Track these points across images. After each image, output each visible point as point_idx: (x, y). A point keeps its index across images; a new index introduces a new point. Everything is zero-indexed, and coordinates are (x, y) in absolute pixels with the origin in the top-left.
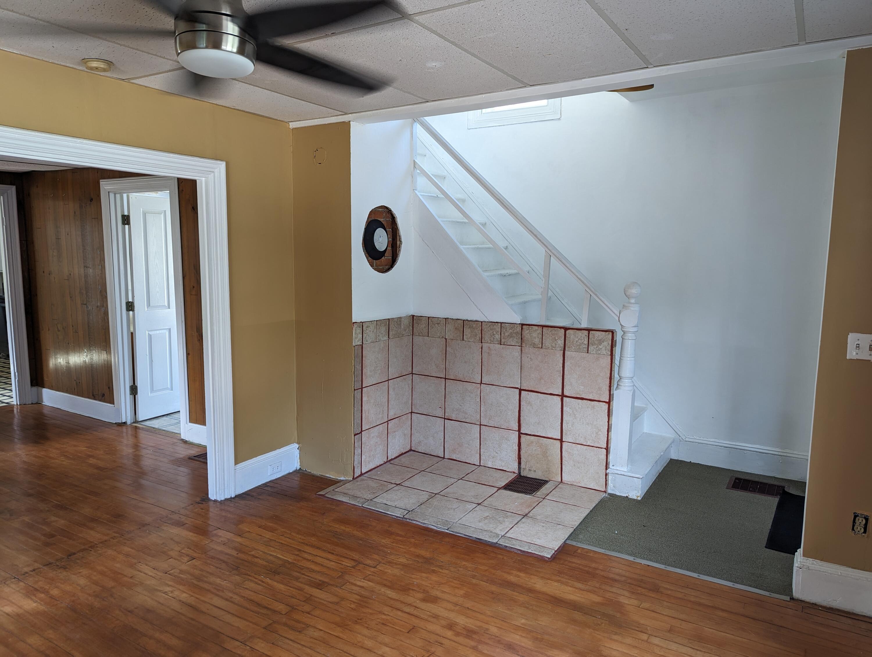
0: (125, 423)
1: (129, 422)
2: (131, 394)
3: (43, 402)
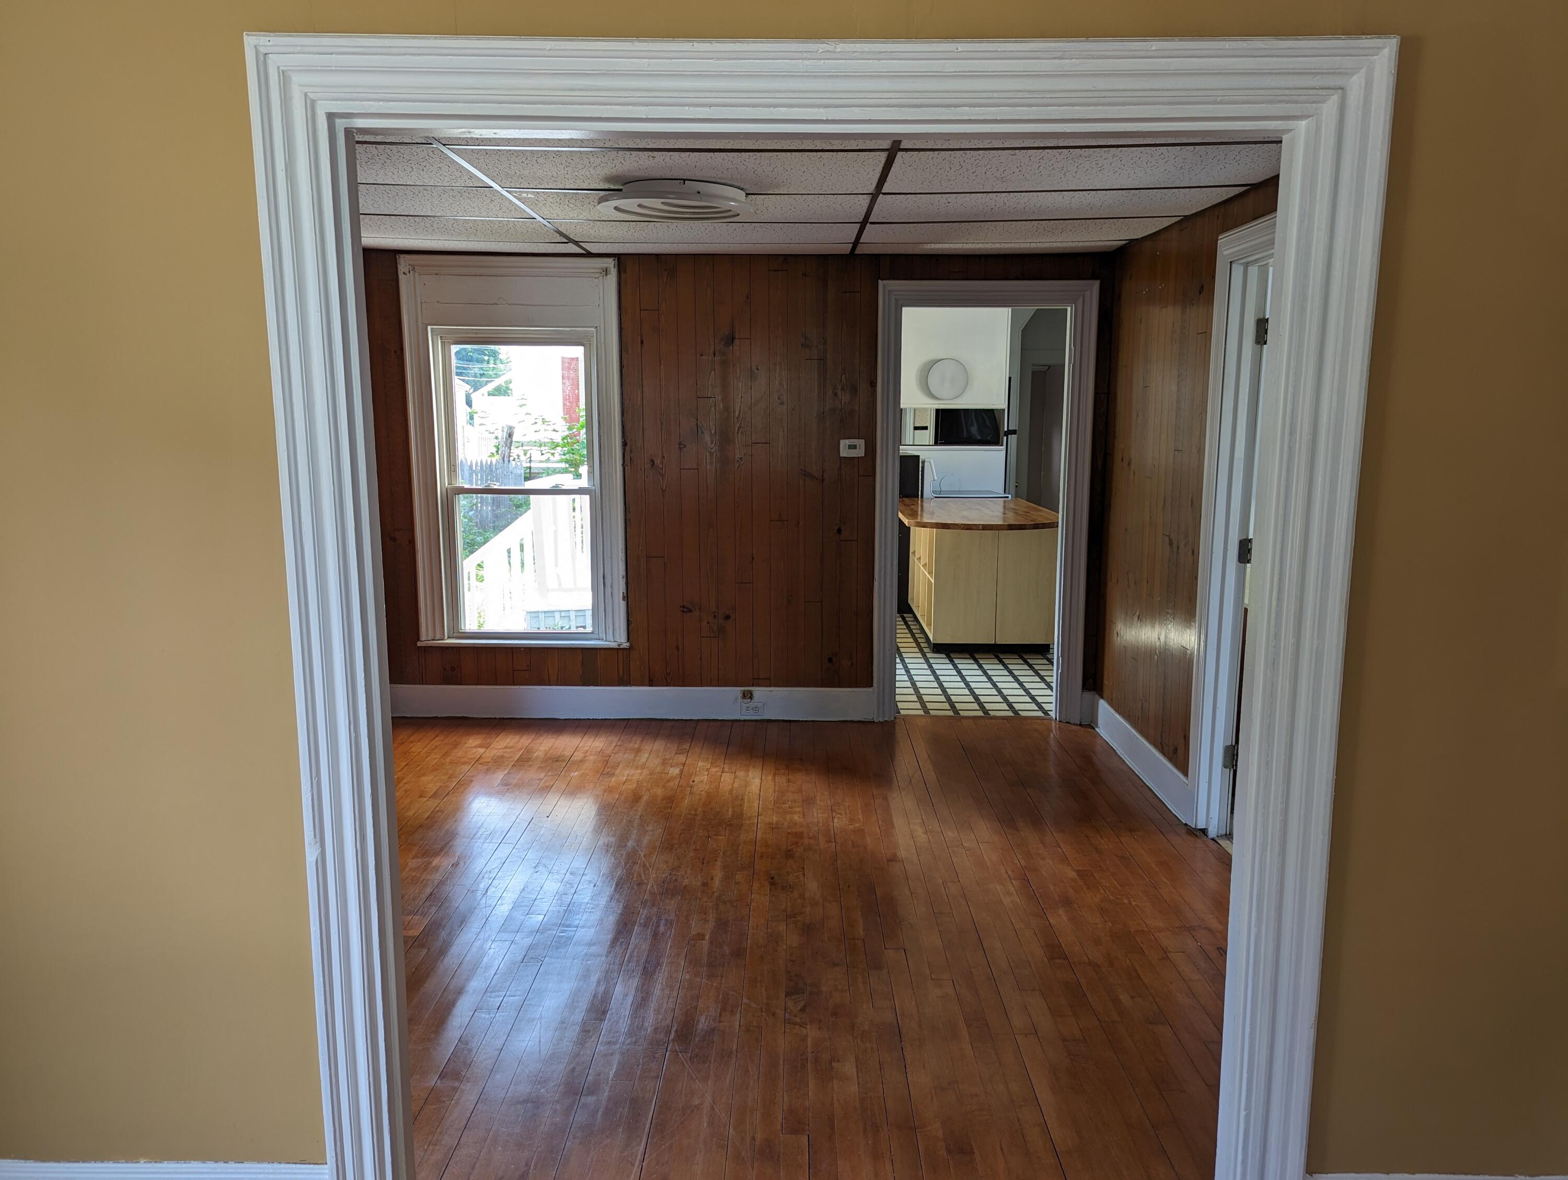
0: (1204, 831)
1: (1212, 833)
2: (1225, 766)
3: (1097, 727)
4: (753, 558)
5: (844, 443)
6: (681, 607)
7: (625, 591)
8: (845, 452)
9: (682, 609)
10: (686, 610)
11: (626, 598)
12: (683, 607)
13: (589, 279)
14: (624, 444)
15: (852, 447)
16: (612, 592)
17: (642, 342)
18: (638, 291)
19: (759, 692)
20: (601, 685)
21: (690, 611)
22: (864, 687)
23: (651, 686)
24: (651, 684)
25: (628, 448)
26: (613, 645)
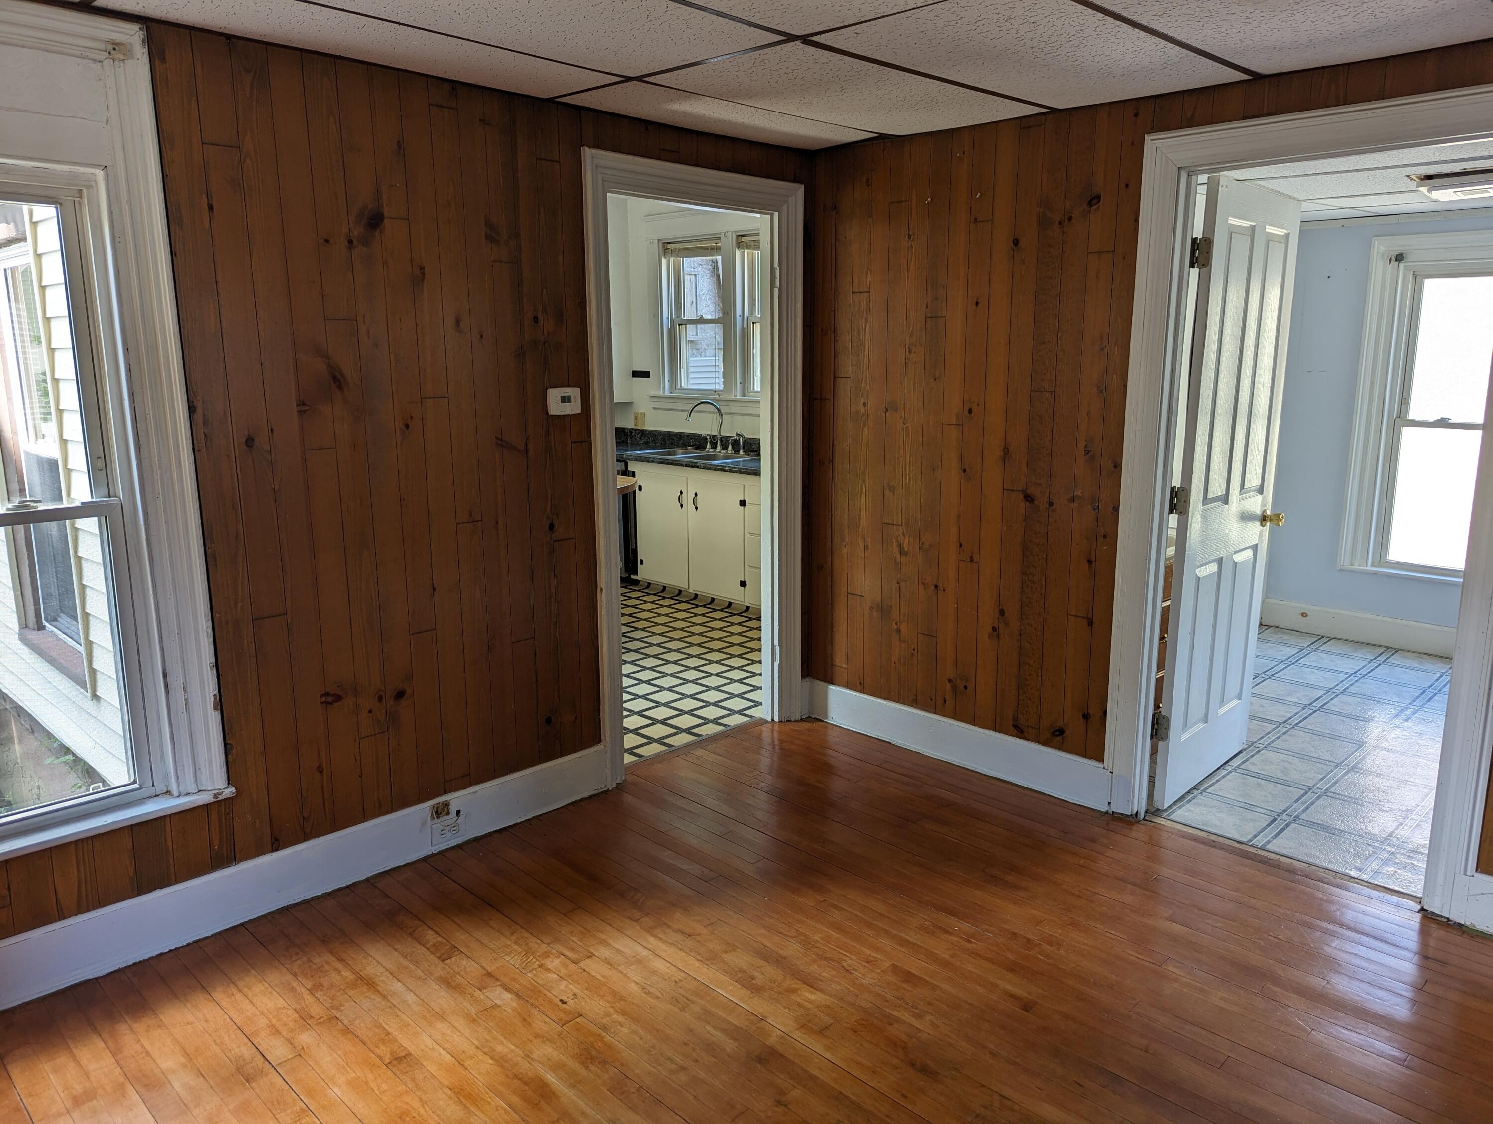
3: (827, 718)
4: (434, 589)
5: (554, 395)
6: (322, 696)
7: (217, 692)
8: (556, 407)
9: (324, 699)
10: (330, 699)
11: (220, 704)
12: (327, 694)
13: (79, 60)
14: (191, 410)
15: (565, 399)
16: (186, 700)
17: (211, 208)
18: (194, 104)
19: (456, 799)
20: (177, 881)
21: (338, 698)
22: (591, 746)
23: (277, 850)
24: (276, 845)
25: (198, 416)
26: (205, 798)
